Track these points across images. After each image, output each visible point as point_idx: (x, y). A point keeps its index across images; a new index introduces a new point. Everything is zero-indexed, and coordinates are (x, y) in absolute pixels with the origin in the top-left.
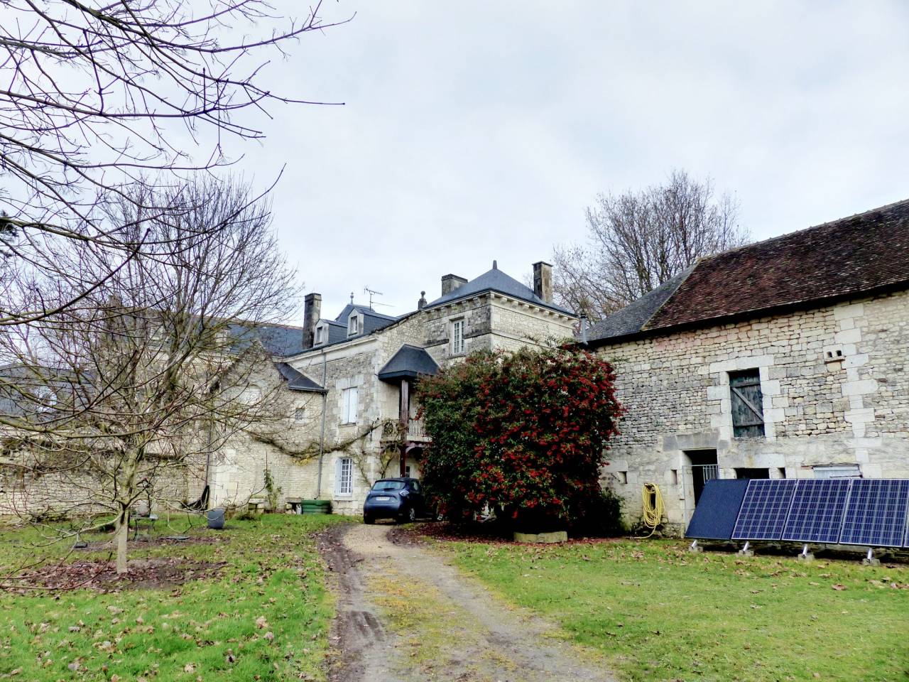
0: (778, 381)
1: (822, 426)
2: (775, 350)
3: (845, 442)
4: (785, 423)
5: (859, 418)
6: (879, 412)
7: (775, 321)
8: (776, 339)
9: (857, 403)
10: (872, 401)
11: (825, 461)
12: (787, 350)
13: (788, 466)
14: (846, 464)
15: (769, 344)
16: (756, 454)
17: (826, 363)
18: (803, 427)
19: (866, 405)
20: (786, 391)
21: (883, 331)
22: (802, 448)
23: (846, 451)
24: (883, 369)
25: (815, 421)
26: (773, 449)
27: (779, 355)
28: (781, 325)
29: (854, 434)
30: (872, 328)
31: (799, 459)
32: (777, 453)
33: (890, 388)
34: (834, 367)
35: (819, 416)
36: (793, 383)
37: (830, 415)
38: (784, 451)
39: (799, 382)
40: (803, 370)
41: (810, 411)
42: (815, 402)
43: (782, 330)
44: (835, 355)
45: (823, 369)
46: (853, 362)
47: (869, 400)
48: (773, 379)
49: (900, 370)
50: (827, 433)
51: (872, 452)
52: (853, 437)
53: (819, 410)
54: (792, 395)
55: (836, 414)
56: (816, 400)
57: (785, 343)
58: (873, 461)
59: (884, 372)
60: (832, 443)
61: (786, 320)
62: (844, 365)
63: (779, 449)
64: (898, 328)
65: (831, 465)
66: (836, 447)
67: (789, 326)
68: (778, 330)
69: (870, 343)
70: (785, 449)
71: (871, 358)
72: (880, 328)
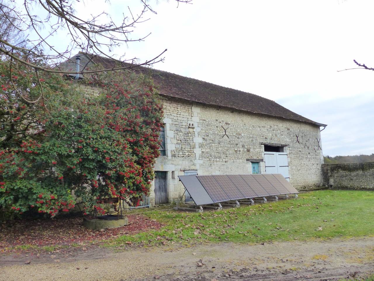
0: (173, 132)
1: (187, 154)
2: (172, 117)
3: (193, 161)
4: (175, 151)
5: (198, 151)
6: (203, 150)
7: (173, 104)
8: (172, 112)
9: (197, 146)
10: (201, 146)
11: (187, 168)
12: (176, 118)
13: (176, 170)
14: (194, 170)
15: (170, 114)
16: (164, 164)
17: (189, 128)
18: (181, 153)
19: (199, 147)
20: (176, 136)
21: (204, 120)
22: (180, 162)
23: (194, 164)
24: (204, 134)
25: (185, 151)
26: (171, 162)
27: (174, 120)
28: (174, 107)
29: (196, 158)
30: (202, 118)
31: (179, 167)
32: (172, 164)
33: (205, 142)
34: (191, 130)
35: (186, 149)
36: (178, 133)
37: (189, 150)
38: (175, 163)
39: (180, 133)
40: (182, 128)
41: (183, 147)
42: (185, 143)
43: (175, 109)
44: (191, 125)
45: (188, 130)
46: (197, 130)
47: (200, 145)
48: (171, 130)
49: (208, 136)
50: (188, 157)
51: (201, 165)
52: (196, 159)
53: (186, 147)
54: (178, 139)
55: (191, 149)
56: (185, 142)
57: (175, 115)
58: (201, 169)
59: (204, 136)
61: (176, 105)
62: (194, 130)
63: (173, 162)
64: (208, 121)
65: (189, 170)
66: (191, 162)
67: (177, 108)
68: (173, 109)
69: (201, 124)
70: (174, 163)
71: (202, 130)
72: (204, 119)
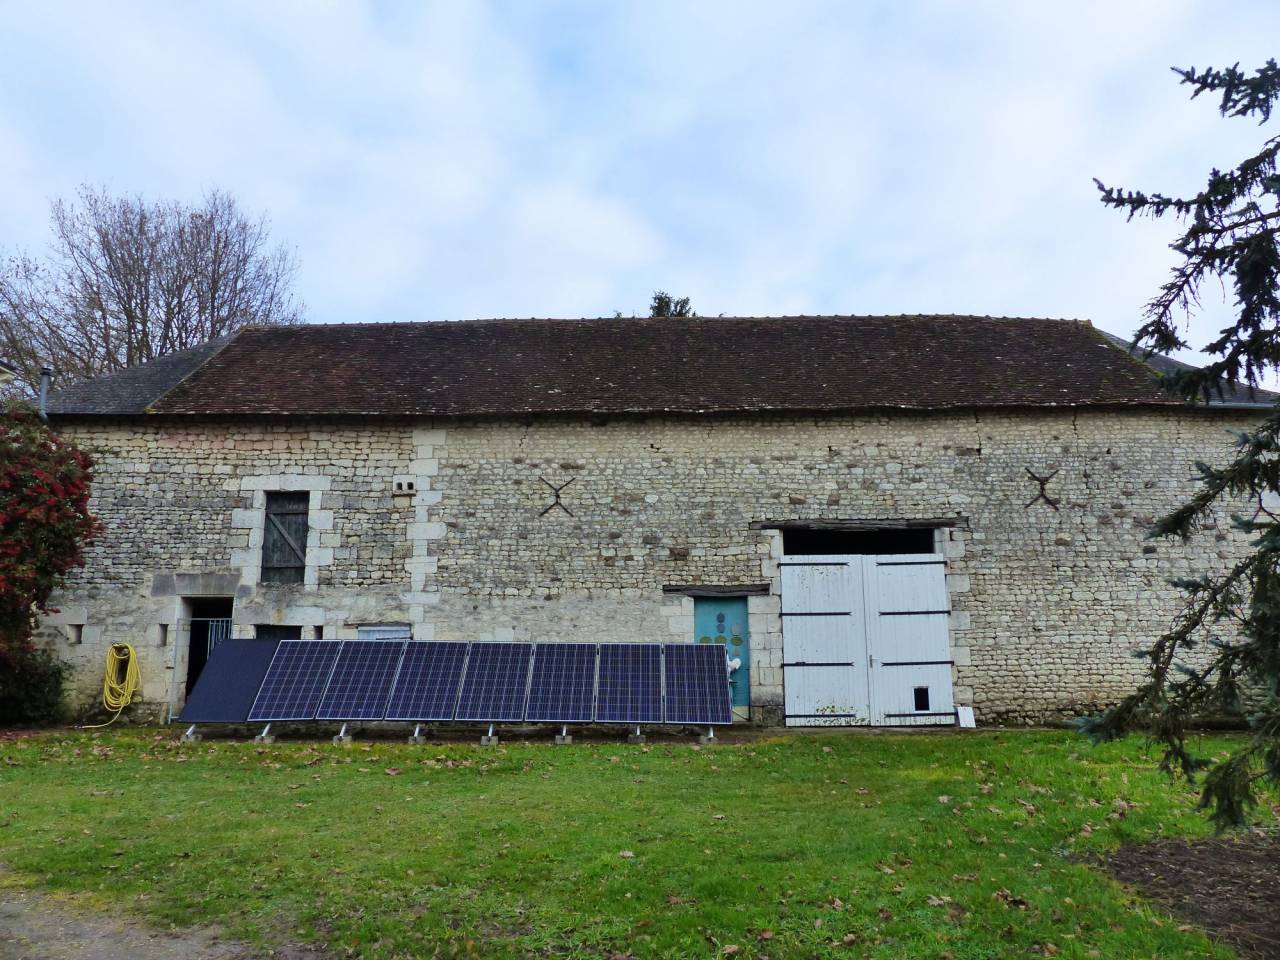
0: (332, 512)
1: (376, 575)
2: (335, 470)
3: (401, 596)
4: (333, 568)
5: (421, 567)
6: (443, 563)
7: (341, 433)
8: (337, 457)
9: (420, 550)
10: (436, 548)
11: (373, 618)
12: (349, 473)
13: (327, 624)
14: (397, 623)
15: (327, 462)
16: (287, 606)
17: (394, 496)
18: (353, 574)
19: (430, 553)
20: (340, 525)
21: (462, 466)
22: (347, 601)
23: (399, 607)
24: (455, 511)
25: (370, 568)
26: (311, 600)
27: (338, 479)
28: (348, 440)
29: (411, 587)
30: (451, 461)
31: (342, 615)
32: (316, 606)
33: (458, 535)
34: (402, 502)
35: (375, 561)
36: (351, 516)
37: (388, 562)
38: (328, 604)
39: (358, 516)
40: (366, 501)
41: (365, 554)
42: (373, 544)
43: (348, 446)
44: (405, 487)
45: (389, 504)
46: (425, 498)
47: (434, 547)
48: (325, 509)
49: (473, 515)
50: (382, 583)
51: (428, 610)
52: (410, 591)
53: (376, 554)
54: (346, 531)
55: (395, 561)
56: (375, 541)
57: (349, 463)
58: (426, 620)
59: (455, 516)
60: (385, 597)
61: (354, 435)
62: (415, 502)
63: (319, 601)
64: (477, 466)
65: (380, 624)
66: (390, 601)
67: (357, 443)
68: (342, 446)
69: (446, 479)
70: (326, 602)
71: (445, 497)
72: (458, 462)
